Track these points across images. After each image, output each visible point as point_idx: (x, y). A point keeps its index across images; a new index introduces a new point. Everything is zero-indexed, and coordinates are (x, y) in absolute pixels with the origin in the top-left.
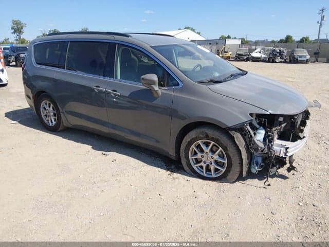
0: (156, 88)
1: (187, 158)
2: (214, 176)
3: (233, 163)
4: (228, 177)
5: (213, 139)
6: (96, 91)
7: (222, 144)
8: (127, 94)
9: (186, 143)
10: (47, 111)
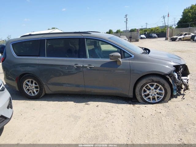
0: (120, 60)
1: (141, 95)
2: (157, 101)
3: (168, 92)
4: (165, 100)
5: (156, 82)
6: (75, 67)
7: (161, 83)
8: (99, 66)
9: (140, 87)
10: (30, 86)
